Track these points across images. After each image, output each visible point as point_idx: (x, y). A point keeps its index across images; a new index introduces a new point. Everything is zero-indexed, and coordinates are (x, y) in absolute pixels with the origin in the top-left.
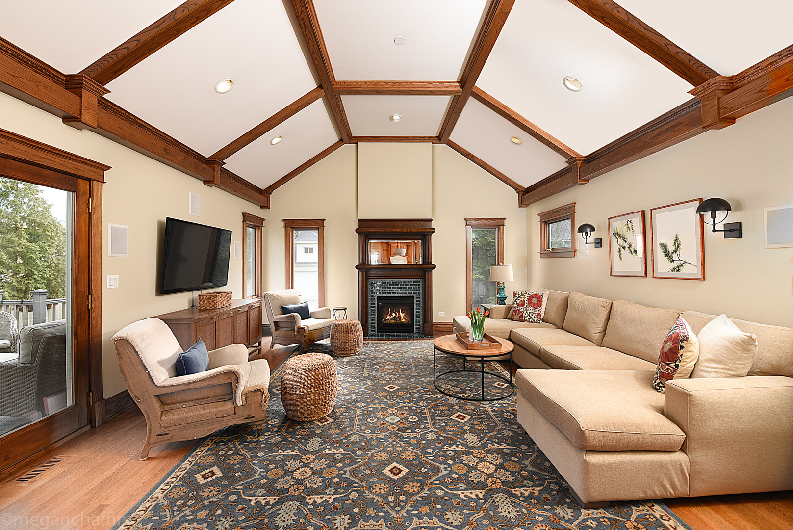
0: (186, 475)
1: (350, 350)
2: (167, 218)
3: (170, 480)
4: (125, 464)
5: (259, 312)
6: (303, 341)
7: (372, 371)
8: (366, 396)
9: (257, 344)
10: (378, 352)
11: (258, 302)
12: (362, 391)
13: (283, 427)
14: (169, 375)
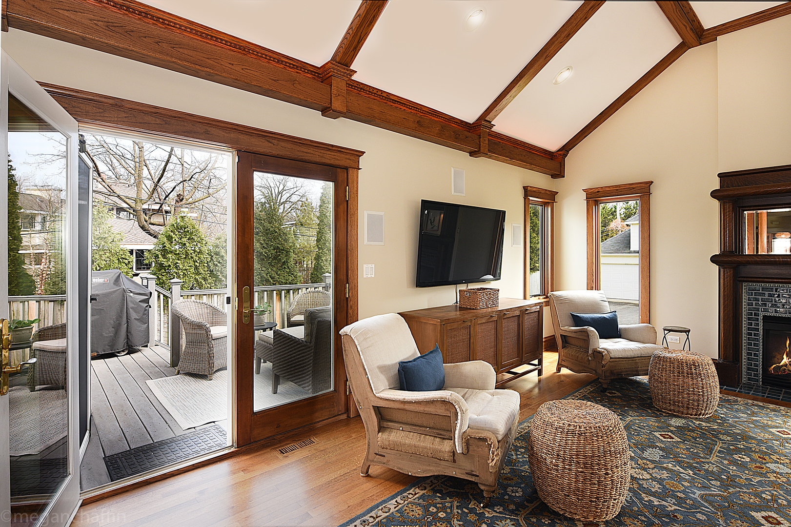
0: (385, 520)
1: (688, 408)
2: (422, 200)
3: (368, 518)
4: (348, 473)
5: (538, 319)
6: (601, 372)
7: (730, 464)
8: (699, 516)
9: (536, 362)
10: (756, 426)
11: (536, 305)
12: (694, 500)
13: (524, 507)
14: (389, 386)
